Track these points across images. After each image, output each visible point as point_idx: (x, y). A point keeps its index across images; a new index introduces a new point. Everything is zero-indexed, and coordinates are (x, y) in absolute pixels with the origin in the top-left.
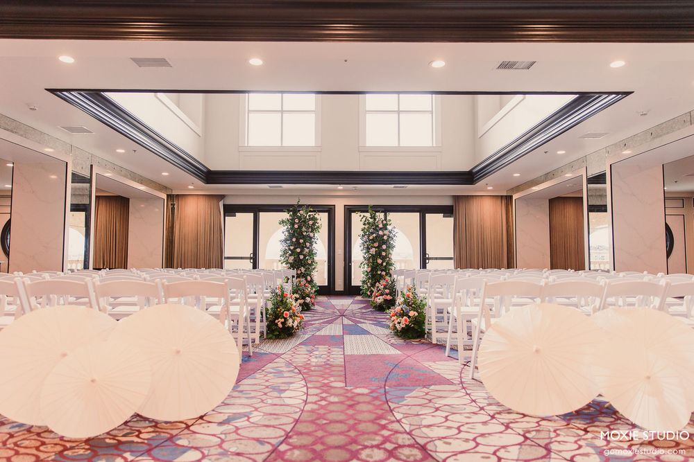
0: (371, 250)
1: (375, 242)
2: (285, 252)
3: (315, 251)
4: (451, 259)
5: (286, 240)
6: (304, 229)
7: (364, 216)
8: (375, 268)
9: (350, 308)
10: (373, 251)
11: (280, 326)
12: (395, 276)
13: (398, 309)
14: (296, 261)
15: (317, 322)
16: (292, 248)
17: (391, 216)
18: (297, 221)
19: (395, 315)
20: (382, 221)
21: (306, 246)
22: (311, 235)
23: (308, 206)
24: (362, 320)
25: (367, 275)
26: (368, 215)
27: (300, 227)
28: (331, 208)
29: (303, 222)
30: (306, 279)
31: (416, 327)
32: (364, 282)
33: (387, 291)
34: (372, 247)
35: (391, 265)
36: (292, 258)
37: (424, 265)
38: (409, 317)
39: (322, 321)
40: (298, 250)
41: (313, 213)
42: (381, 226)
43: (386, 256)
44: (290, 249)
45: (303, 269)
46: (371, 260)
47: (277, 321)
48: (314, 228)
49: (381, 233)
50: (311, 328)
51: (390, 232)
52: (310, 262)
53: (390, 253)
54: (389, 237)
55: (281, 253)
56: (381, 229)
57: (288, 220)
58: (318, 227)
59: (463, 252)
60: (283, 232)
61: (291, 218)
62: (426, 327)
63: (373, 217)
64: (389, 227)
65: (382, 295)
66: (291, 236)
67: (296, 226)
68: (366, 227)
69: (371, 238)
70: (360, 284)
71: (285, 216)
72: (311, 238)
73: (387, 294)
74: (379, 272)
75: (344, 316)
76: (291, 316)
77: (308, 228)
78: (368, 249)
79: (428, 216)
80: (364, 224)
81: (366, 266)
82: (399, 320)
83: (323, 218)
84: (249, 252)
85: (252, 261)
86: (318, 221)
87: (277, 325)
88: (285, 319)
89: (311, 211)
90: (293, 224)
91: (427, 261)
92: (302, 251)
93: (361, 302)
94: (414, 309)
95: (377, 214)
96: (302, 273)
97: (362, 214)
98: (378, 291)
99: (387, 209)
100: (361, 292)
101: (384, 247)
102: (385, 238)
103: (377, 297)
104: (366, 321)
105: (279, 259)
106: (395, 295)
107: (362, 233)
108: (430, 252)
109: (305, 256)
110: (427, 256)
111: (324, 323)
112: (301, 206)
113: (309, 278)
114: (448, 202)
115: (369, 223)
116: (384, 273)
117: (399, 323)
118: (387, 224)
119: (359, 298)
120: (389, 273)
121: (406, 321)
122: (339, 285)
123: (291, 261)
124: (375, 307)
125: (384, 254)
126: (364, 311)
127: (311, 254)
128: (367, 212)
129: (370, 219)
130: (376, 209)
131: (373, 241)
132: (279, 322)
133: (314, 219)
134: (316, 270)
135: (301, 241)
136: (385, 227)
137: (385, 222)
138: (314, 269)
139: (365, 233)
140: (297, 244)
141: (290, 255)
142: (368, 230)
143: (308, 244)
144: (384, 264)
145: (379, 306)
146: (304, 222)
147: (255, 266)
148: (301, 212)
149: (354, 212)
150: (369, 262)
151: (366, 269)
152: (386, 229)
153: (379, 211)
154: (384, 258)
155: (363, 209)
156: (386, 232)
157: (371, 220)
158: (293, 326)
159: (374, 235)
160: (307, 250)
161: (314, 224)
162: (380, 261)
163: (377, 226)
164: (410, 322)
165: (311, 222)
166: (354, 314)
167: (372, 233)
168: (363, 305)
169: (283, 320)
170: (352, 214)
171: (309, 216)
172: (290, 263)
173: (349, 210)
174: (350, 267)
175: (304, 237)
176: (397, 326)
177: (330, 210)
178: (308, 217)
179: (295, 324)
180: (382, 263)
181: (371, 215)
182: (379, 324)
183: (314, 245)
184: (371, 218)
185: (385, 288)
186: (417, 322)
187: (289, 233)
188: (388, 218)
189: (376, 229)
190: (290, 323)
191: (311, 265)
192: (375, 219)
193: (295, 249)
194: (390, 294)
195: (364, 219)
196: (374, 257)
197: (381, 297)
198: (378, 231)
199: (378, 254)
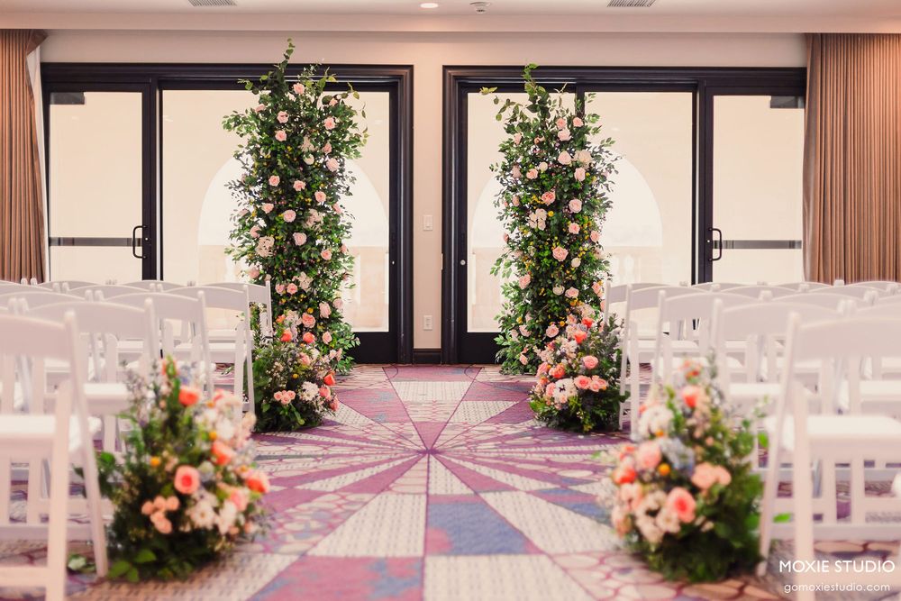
0: (533, 216)
1: (544, 189)
2: (245, 223)
3: (344, 220)
4: (792, 245)
5: (246, 184)
6: (307, 145)
7: (509, 103)
8: (546, 275)
9: (459, 418)
10: (538, 219)
11: (163, 525)
12: (615, 309)
13: (647, 454)
14: (280, 251)
15: (333, 484)
16: (268, 208)
17: (598, 102)
18: (283, 117)
19: (635, 476)
20: (570, 121)
21: (314, 201)
22: (333, 164)
23: (321, 69)
24: (500, 476)
25: (518, 299)
26: (522, 99)
27: (294, 139)
28: (400, 77)
29: (306, 122)
30: (316, 313)
31: (722, 531)
32: (506, 321)
33: (590, 361)
34: (535, 206)
35: (596, 265)
36: (268, 242)
37: (703, 269)
38: (694, 490)
39: (350, 478)
40: (289, 216)
41: (339, 94)
42: (565, 135)
43: (581, 237)
44: (260, 214)
45: (305, 280)
46: (531, 249)
47: (147, 508)
48: (340, 143)
49: (564, 158)
50: (304, 514)
51: (595, 156)
52: (327, 255)
53: (594, 227)
54: (591, 171)
55: (234, 226)
56: (563, 145)
57: (255, 116)
58: (356, 139)
59: (836, 224)
60: (238, 156)
61: (262, 107)
62: (766, 532)
63: (541, 107)
64: (593, 141)
65: (570, 373)
66: (266, 168)
67: (281, 135)
68: (517, 137)
69: (532, 174)
70: (494, 327)
71: (247, 101)
72: (331, 176)
73: (589, 373)
74: (558, 290)
75: (434, 452)
76: (210, 486)
77: (321, 140)
78: (522, 212)
79: (720, 102)
80: (510, 130)
81: (514, 268)
82: (650, 502)
83: (371, 110)
84: (129, 220)
85: (139, 250)
86: (355, 119)
87: (146, 522)
88: (184, 500)
89: (329, 87)
90: (269, 128)
91: (716, 253)
92: (300, 220)
93: (499, 391)
94: (713, 456)
95: (553, 96)
96: (301, 291)
97: (503, 96)
98: (558, 359)
99: (585, 80)
100: (498, 356)
101: (576, 205)
102: (580, 174)
103: (554, 379)
104: (515, 480)
105: (227, 243)
106: (617, 375)
107: (501, 159)
108: (725, 223)
109: (311, 238)
110: (716, 236)
111: (359, 487)
112: (296, 69)
113: (325, 310)
114: (788, 57)
115: (525, 127)
116: (573, 293)
117: (652, 513)
118: (584, 130)
119: (490, 374)
120: (590, 291)
121: (682, 506)
122: (427, 334)
123: (264, 253)
124: (547, 416)
125: (574, 228)
126: (507, 430)
127: (333, 227)
128: (519, 88)
129: (528, 113)
130: (551, 78)
131: (540, 185)
132: (158, 511)
133: (343, 112)
134: (349, 281)
135: (299, 185)
136: (579, 138)
137: (577, 122)
138: (342, 278)
139: (511, 159)
140: (285, 196)
141: (263, 232)
142: (520, 150)
143: (321, 197)
144: (576, 262)
145: (561, 413)
146: (308, 120)
147: (150, 271)
148: (298, 88)
149: (476, 88)
150: (526, 256)
151: (513, 279)
152: (583, 146)
153: (559, 87)
154: (573, 243)
155: (505, 79)
156: (583, 156)
157: (533, 117)
158: (216, 528)
159: (543, 166)
160: (316, 216)
161: (340, 129)
162: (560, 253)
163: (553, 136)
164: (697, 513)
165: (330, 123)
166: (472, 444)
167: (536, 160)
168: (503, 406)
169: (173, 503)
170: (470, 95)
171: (326, 101)
172: (264, 260)
173: (461, 83)
174: (462, 273)
175: (306, 172)
176: (646, 526)
177: (396, 83)
178: (320, 105)
179: (226, 521)
180: (569, 258)
181: (533, 99)
182: (565, 495)
183: (343, 200)
184: (533, 109)
185: (582, 349)
186: (727, 509)
187: (259, 160)
188: (588, 110)
189: (550, 144)
190: (203, 514)
191: (332, 265)
192: (545, 112)
193: (278, 210)
194: (600, 371)
195: (509, 113)
196: (541, 240)
197: (568, 382)
198: (554, 152)
199: (557, 231)
